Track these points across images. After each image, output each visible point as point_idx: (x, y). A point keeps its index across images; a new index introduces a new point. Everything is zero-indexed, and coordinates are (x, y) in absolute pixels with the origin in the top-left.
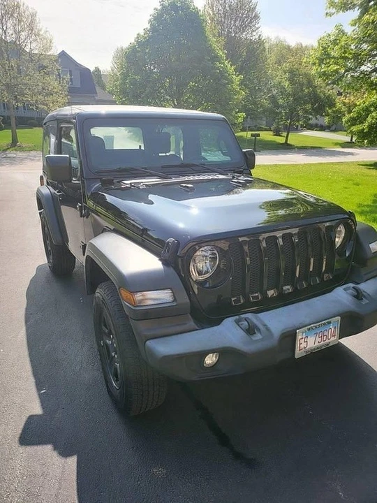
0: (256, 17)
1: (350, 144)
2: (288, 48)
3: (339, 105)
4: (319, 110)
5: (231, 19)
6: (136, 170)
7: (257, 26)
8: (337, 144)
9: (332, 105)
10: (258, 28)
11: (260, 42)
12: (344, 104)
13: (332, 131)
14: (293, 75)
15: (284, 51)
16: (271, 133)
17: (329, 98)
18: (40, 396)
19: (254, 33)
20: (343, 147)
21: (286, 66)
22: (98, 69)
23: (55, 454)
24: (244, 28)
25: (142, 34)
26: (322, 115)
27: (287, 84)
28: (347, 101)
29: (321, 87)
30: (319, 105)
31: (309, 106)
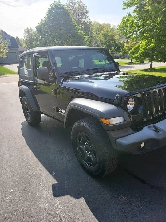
0: (87, 12)
1: (131, 63)
2: (100, 25)
3: (125, 47)
4: (117, 50)
5: (77, 13)
6: (78, 72)
7: (88, 16)
8: (126, 63)
9: (122, 47)
10: (88, 17)
11: (90, 22)
12: (127, 47)
13: (122, 59)
14: (105, 35)
15: (98, 26)
16: (98, 61)
17: (121, 44)
18: (53, 176)
19: (87, 19)
20: (128, 65)
21: (102, 32)
22: (18, 37)
23: (73, 198)
24: (82, 17)
25: (44, 19)
26: (119, 52)
27: (103, 39)
28: (128, 45)
29: (117, 40)
30: (117, 48)
31: (113, 48)
